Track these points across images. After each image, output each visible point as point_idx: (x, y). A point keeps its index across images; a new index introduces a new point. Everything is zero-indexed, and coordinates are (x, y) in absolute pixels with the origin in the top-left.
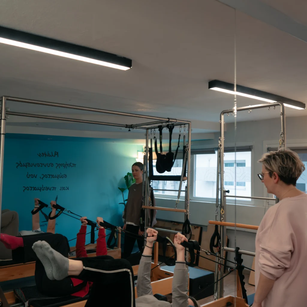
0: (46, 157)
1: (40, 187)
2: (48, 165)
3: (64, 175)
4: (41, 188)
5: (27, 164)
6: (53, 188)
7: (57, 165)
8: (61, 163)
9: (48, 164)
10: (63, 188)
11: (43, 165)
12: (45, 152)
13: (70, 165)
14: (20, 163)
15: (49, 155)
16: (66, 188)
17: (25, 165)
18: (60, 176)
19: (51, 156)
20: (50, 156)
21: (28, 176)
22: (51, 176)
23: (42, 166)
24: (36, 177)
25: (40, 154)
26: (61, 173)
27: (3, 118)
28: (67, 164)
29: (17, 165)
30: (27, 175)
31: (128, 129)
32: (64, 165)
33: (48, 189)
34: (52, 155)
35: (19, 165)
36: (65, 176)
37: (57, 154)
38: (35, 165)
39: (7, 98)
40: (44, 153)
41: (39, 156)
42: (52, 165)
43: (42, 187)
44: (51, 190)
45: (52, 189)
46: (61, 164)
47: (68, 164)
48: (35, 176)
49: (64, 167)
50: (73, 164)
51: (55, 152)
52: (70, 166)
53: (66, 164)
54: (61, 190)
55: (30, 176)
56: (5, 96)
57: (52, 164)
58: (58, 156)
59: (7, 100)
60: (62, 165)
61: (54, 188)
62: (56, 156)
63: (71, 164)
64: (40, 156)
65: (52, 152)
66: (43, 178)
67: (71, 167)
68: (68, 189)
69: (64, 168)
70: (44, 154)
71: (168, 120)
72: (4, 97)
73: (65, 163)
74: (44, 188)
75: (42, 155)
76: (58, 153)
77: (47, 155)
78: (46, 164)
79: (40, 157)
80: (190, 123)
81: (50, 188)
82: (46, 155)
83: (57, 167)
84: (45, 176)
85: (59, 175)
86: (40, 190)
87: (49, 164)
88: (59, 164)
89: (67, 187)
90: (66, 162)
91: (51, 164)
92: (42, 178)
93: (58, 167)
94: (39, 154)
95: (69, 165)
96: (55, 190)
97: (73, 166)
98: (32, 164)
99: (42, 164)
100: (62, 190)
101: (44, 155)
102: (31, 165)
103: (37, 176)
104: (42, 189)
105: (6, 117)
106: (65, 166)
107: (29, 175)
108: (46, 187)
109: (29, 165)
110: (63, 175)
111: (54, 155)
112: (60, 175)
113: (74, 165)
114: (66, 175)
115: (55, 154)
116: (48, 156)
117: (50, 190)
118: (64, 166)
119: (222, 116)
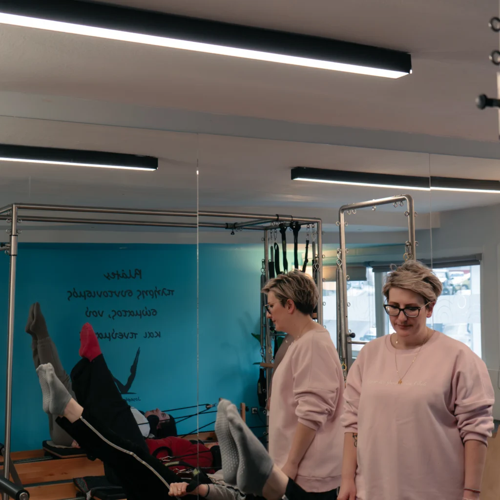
0: (118, 279)
1: (109, 334)
2: (124, 294)
3: (152, 310)
4: (111, 334)
5: (86, 293)
6: (132, 333)
7: (139, 293)
8: (145, 290)
9: (122, 291)
10: (151, 335)
11: (114, 294)
12: (117, 272)
13: (163, 292)
14: (75, 292)
15: (124, 275)
16: (155, 335)
17: (83, 294)
18: (145, 313)
19: (129, 278)
20: (127, 277)
21: (88, 314)
22: (128, 314)
23: (112, 296)
24: (101, 316)
25: (108, 274)
26: (146, 308)
27: (13, 234)
28: (158, 290)
29: (69, 294)
30: (87, 312)
31: (231, 231)
32: (152, 293)
33: (122, 336)
34: (131, 276)
35: (73, 294)
36: (153, 312)
37: (138, 273)
38: (99, 293)
39: (19, 206)
40: (116, 273)
41: (107, 277)
42: (130, 294)
43: (113, 333)
44: (129, 337)
45: (130, 335)
46: (147, 291)
48: (99, 314)
49: (151, 296)
50: (169, 291)
51: (136, 269)
52: (162, 295)
53: (155, 291)
54: (146, 337)
55: (91, 314)
56: (15, 204)
57: (131, 292)
58: (141, 278)
59: (19, 208)
60: (148, 293)
61: (134, 335)
62: (138, 276)
63: (165, 291)
64: (109, 277)
65: (130, 271)
66: (115, 317)
67: (166, 295)
68: (159, 335)
69: (153, 298)
70: (116, 275)
71: (276, 217)
72: (14, 206)
73: (154, 289)
74: (116, 334)
75: (113, 276)
76: (140, 271)
77: (121, 275)
78: (119, 292)
79: (109, 279)
80: (318, 221)
81: (126, 335)
82: (119, 275)
83: (139, 297)
84: (118, 313)
85: (143, 311)
86: (109, 338)
87: (125, 292)
88: (143, 291)
89: (158, 333)
90: (156, 288)
91: (129, 292)
92: (111, 316)
93: (141, 296)
94: (107, 275)
95: (161, 292)
96: (135, 338)
97: (169, 294)
98: (94, 292)
99: (112, 292)
100: (149, 337)
101: (116, 276)
102: (93, 294)
103: (103, 313)
104: (112, 336)
105: (17, 232)
106: (155, 293)
107: (90, 312)
108: (120, 333)
109: (89, 295)
110: (149, 311)
111: (133, 276)
112: (145, 310)
113: (171, 292)
114: (155, 311)
115: (136, 274)
116: (123, 277)
117: (127, 338)
118: (153, 295)
119: (341, 214)
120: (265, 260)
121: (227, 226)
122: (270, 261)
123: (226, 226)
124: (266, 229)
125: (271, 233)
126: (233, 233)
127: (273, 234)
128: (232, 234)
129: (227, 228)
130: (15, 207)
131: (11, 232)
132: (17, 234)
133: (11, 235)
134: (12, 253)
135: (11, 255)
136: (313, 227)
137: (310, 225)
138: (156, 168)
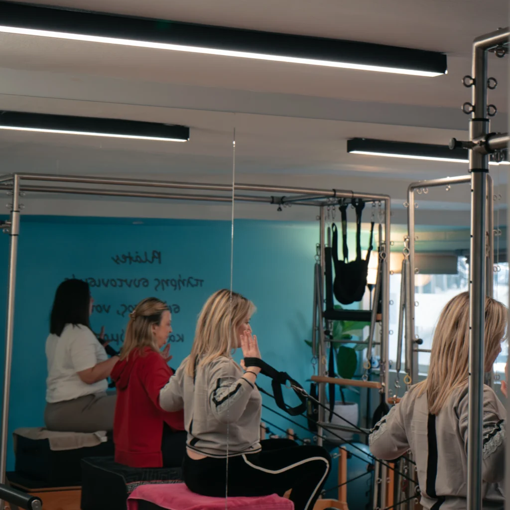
0: (130, 263)
1: (117, 335)
2: (137, 283)
3: (173, 305)
7: (157, 283)
8: (165, 279)
9: (135, 280)
11: (124, 284)
12: (129, 253)
13: (189, 282)
15: (139, 259)
16: (177, 338)
19: (145, 262)
20: (141, 261)
23: (121, 286)
24: (107, 311)
25: (117, 256)
27: (15, 210)
28: (182, 279)
31: (277, 206)
32: (174, 283)
34: (147, 260)
36: (175, 309)
37: (157, 255)
39: (20, 176)
40: (127, 255)
41: (116, 261)
42: (146, 284)
43: (122, 335)
46: (168, 280)
47: (184, 280)
48: (105, 309)
49: (173, 288)
50: (197, 280)
51: (154, 252)
52: (187, 286)
53: (179, 280)
56: (18, 174)
57: (147, 281)
58: (160, 262)
59: (21, 179)
60: (169, 282)
62: (156, 260)
63: (191, 280)
64: (118, 261)
65: (146, 253)
67: (192, 286)
68: (182, 339)
69: (175, 289)
70: (128, 258)
71: (333, 193)
73: (177, 278)
75: (123, 260)
76: (159, 254)
77: (134, 259)
78: (131, 281)
79: (118, 263)
80: (386, 198)
82: (131, 258)
83: (158, 288)
84: (129, 308)
87: (139, 281)
88: (162, 281)
89: (181, 335)
90: (180, 276)
91: (143, 281)
92: (121, 312)
93: (160, 286)
94: (115, 258)
95: (186, 283)
97: (196, 285)
98: (99, 281)
99: (121, 280)
101: (128, 260)
102: (97, 283)
103: (110, 308)
105: (18, 207)
106: (178, 283)
109: (93, 284)
111: (150, 258)
113: (199, 282)
114: (178, 307)
115: (154, 257)
116: (136, 261)
118: (175, 286)
119: (410, 193)
120: (320, 245)
121: (273, 201)
122: (327, 246)
123: (271, 200)
124: (322, 205)
125: (328, 210)
126: (280, 209)
127: (330, 212)
128: (278, 210)
129: (272, 202)
130: (17, 177)
131: (13, 207)
132: (19, 210)
133: (12, 211)
134: (13, 232)
135: (11, 235)
136: (380, 206)
137: (377, 202)
138: (187, 139)
